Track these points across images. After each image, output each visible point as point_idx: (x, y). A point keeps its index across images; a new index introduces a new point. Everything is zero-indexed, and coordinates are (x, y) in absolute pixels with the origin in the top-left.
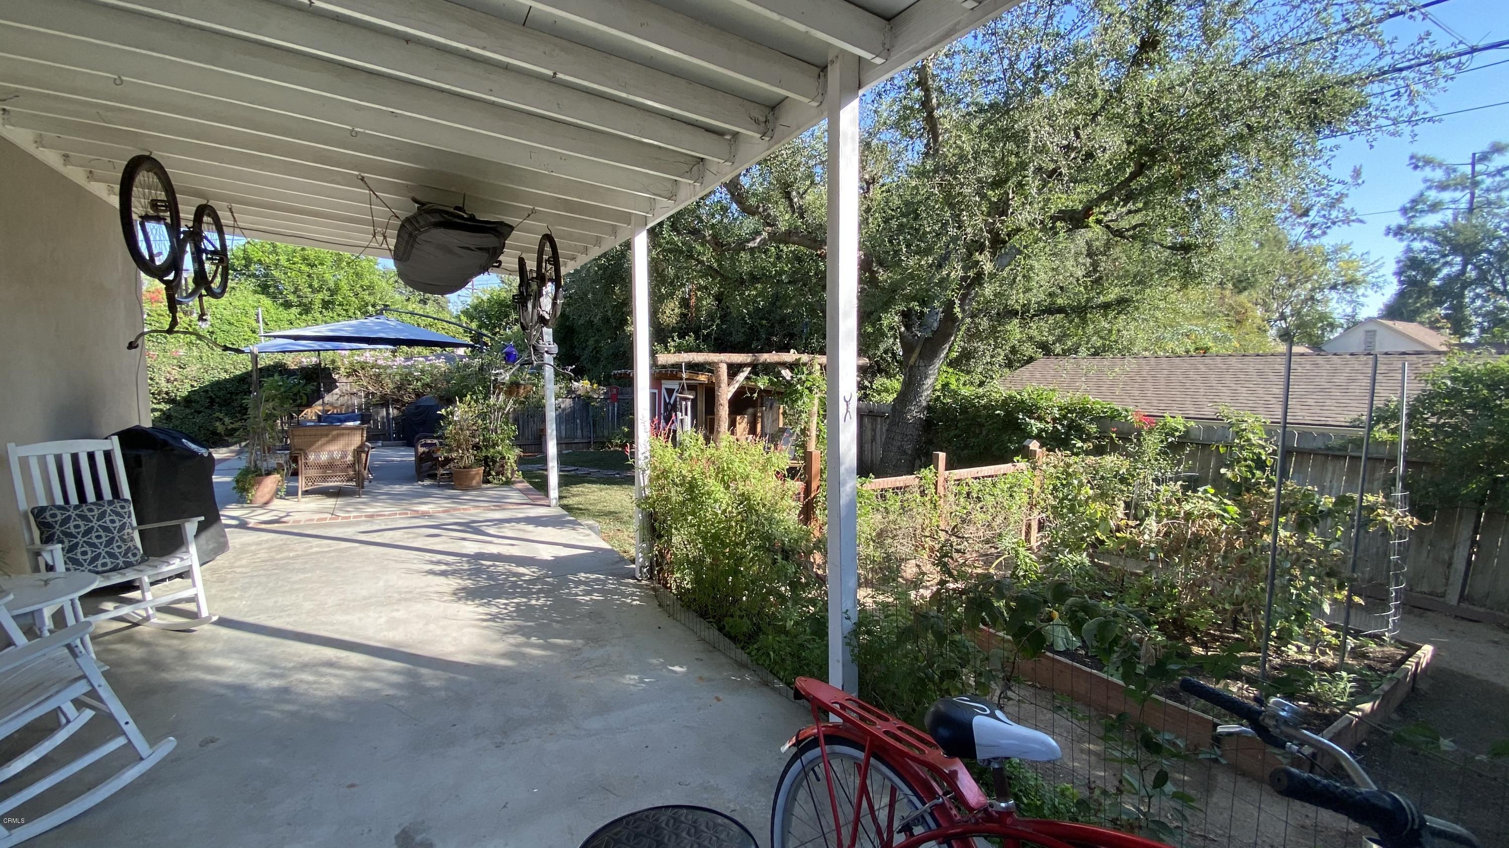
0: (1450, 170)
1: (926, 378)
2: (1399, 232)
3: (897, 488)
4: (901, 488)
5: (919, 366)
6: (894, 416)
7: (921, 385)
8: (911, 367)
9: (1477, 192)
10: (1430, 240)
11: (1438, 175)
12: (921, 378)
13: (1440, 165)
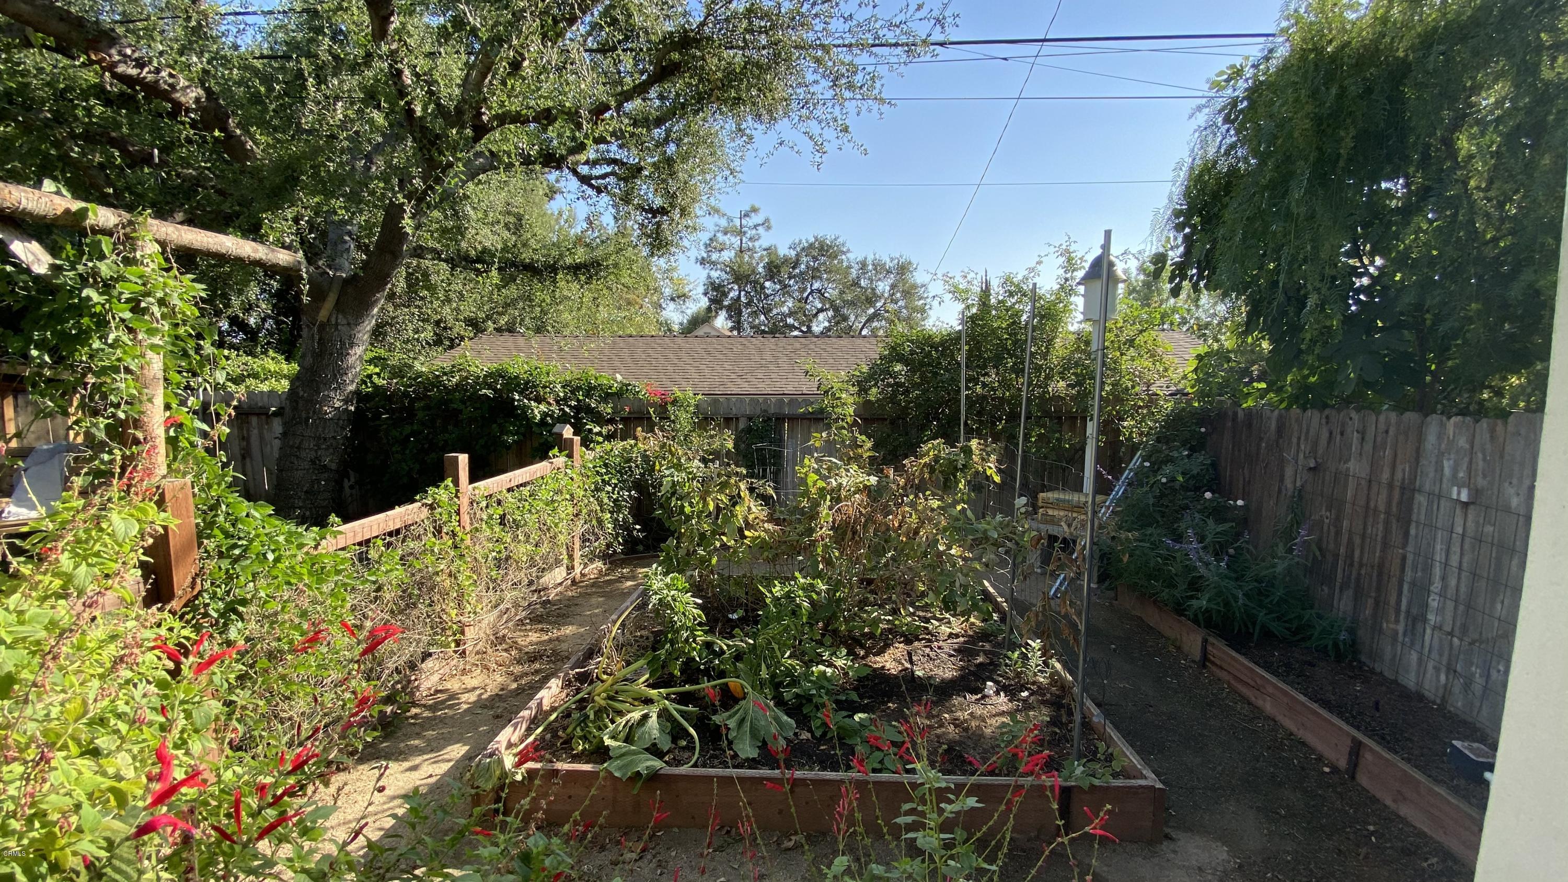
0: (730, 220)
1: (352, 345)
2: (703, 262)
3: (390, 534)
4: (398, 532)
5: (337, 324)
6: (295, 409)
7: (343, 354)
8: (322, 327)
9: (744, 240)
10: (722, 270)
11: (723, 222)
12: (343, 344)
13: (724, 215)
